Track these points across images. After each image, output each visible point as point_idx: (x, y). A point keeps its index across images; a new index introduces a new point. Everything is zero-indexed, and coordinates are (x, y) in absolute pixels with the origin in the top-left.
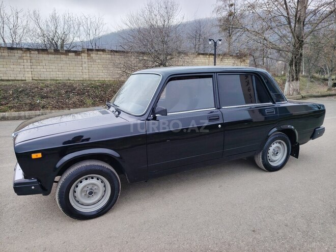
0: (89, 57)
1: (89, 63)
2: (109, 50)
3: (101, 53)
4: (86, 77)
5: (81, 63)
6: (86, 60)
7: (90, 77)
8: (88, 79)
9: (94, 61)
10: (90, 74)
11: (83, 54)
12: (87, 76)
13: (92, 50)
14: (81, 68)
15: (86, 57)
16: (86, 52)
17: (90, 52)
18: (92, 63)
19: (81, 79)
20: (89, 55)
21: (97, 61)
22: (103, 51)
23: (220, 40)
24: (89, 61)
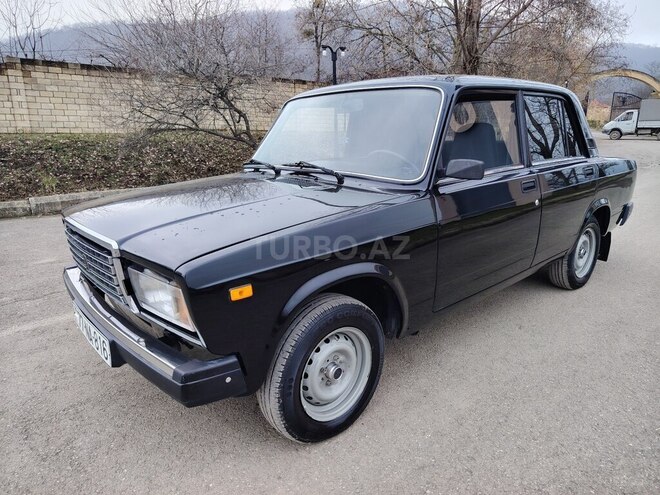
0: (27, 80)
1: (30, 93)
2: (76, 65)
3: (58, 70)
4: (24, 125)
5: (8, 91)
6: (21, 86)
7: (35, 125)
8: (28, 130)
9: (41, 88)
10: (33, 118)
11: (10, 72)
12: (27, 124)
13: (33, 62)
14: (9, 104)
15: (20, 79)
16: (20, 66)
17: (29, 68)
18: (37, 93)
19: (11, 130)
20: (26, 74)
21: (48, 88)
22: (62, 65)
23: (343, 49)
24: (29, 87)
